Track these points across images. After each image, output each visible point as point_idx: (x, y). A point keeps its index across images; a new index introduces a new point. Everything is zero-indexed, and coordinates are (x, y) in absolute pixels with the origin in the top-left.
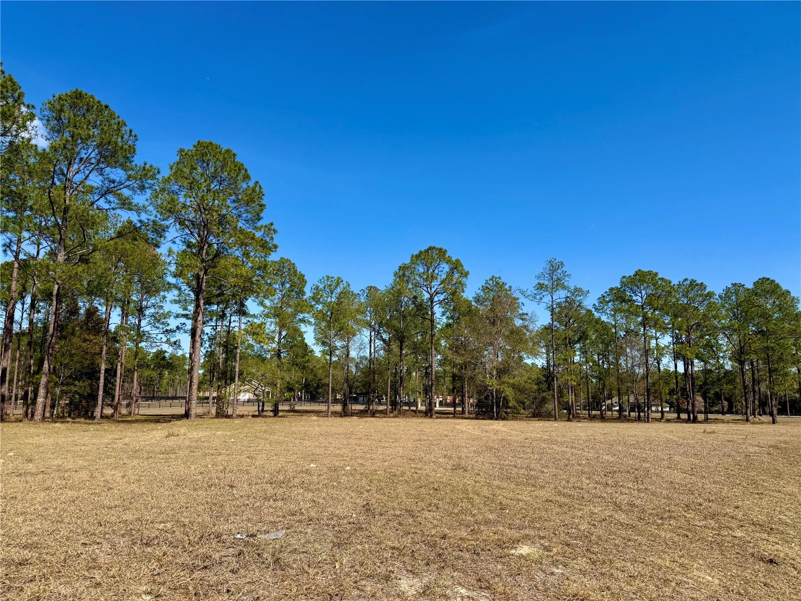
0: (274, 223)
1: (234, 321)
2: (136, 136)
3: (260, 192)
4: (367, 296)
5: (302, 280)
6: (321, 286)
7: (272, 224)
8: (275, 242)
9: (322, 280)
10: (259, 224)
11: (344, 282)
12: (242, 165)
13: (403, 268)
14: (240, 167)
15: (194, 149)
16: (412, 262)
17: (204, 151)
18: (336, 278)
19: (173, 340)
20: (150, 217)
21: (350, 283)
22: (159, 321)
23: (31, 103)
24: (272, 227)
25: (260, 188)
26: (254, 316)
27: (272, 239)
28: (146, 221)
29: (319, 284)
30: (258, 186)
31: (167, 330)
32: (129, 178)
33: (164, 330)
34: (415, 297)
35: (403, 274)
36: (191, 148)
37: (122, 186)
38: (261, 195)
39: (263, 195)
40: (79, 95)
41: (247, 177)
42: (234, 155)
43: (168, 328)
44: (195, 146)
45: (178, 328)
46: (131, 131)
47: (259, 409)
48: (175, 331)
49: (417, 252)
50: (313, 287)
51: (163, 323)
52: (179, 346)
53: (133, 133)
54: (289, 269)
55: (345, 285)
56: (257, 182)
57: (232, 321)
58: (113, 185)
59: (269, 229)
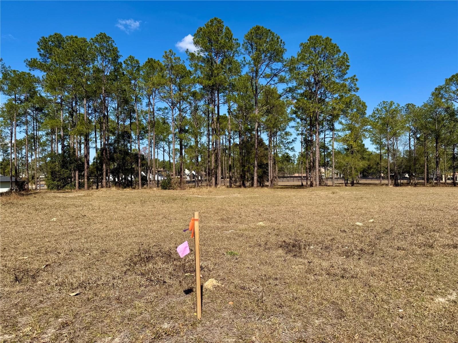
0: (356, 75)
1: (327, 134)
2: (284, 43)
3: (347, 58)
4: (406, 110)
5: (364, 106)
6: (380, 108)
7: (355, 76)
8: (357, 86)
9: (380, 104)
10: (346, 77)
11: (395, 104)
12: (336, 44)
13: (439, 90)
14: (334, 46)
15: (309, 42)
16: (447, 84)
17: (314, 41)
18: (389, 102)
19: (290, 147)
20: (293, 85)
21: (399, 104)
22: (283, 138)
23: (236, 38)
24: (355, 78)
25: (347, 56)
26: (338, 131)
27: (355, 85)
28: (292, 87)
29: (378, 107)
30: (345, 55)
31: (288, 142)
32: (285, 66)
33: (286, 142)
34: (448, 108)
35: (438, 93)
36: (307, 41)
37: (281, 71)
38: (347, 60)
39: (348, 60)
40: (258, 28)
41: (339, 51)
42: (331, 40)
43: (288, 141)
44: (308, 40)
45: (293, 140)
46: (281, 41)
47: (345, 182)
48: (291, 143)
49: (449, 77)
50: (375, 110)
51: (285, 139)
52: (294, 150)
53: (282, 42)
54: (356, 100)
55: (396, 106)
56: (345, 53)
57: (326, 134)
58: (276, 71)
59: (354, 79)
